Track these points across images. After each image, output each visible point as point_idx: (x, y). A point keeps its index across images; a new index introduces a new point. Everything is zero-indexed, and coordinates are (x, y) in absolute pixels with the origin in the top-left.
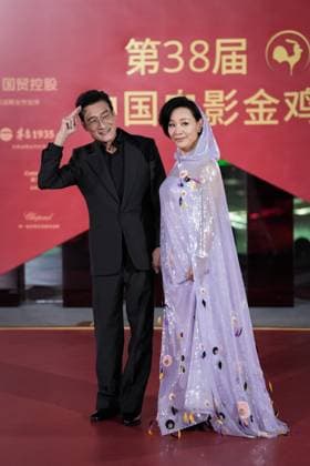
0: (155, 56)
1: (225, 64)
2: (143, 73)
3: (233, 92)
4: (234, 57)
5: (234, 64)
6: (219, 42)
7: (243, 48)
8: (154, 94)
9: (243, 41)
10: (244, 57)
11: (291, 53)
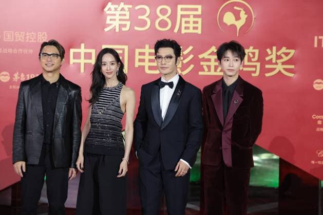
0: (127, 17)
1: (184, 25)
2: (117, 30)
3: (191, 48)
4: (192, 19)
5: (191, 25)
6: (180, 7)
7: (199, 12)
8: (126, 48)
9: (199, 7)
10: (199, 20)
11: (238, 18)
